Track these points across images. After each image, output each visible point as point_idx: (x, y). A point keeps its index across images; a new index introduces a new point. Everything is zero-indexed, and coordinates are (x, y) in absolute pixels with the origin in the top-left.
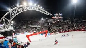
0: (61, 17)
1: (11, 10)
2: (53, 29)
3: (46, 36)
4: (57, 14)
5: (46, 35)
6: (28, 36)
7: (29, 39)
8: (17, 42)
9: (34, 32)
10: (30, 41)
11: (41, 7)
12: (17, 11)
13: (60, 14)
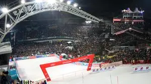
0: (138, 19)
1: (10, 11)
2: (113, 52)
3: (89, 69)
4: (129, 11)
5: (90, 65)
6: (44, 67)
7: (46, 75)
8: (18, 79)
9: (63, 54)
10: (49, 80)
11: (75, 5)
12: (21, 12)
13: (137, 11)
